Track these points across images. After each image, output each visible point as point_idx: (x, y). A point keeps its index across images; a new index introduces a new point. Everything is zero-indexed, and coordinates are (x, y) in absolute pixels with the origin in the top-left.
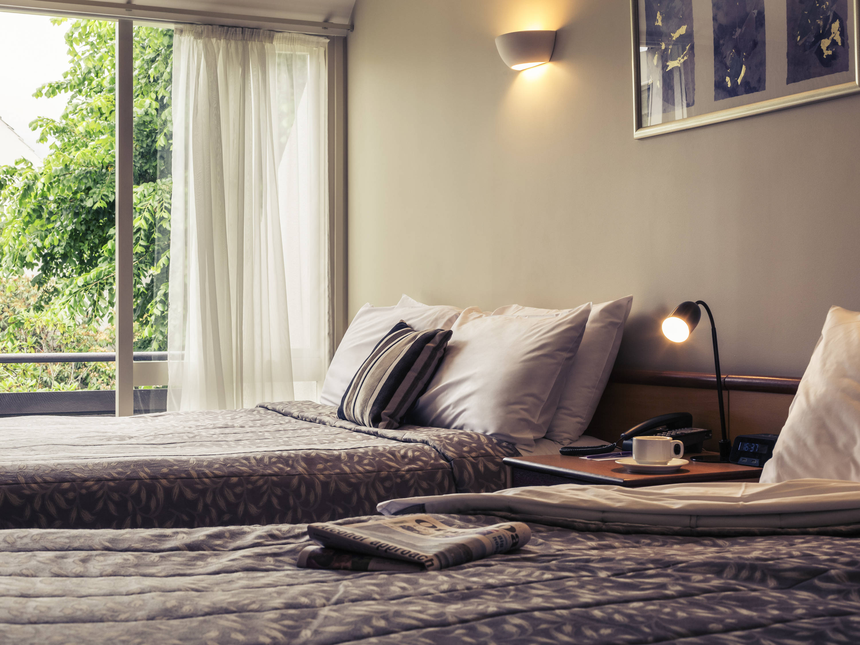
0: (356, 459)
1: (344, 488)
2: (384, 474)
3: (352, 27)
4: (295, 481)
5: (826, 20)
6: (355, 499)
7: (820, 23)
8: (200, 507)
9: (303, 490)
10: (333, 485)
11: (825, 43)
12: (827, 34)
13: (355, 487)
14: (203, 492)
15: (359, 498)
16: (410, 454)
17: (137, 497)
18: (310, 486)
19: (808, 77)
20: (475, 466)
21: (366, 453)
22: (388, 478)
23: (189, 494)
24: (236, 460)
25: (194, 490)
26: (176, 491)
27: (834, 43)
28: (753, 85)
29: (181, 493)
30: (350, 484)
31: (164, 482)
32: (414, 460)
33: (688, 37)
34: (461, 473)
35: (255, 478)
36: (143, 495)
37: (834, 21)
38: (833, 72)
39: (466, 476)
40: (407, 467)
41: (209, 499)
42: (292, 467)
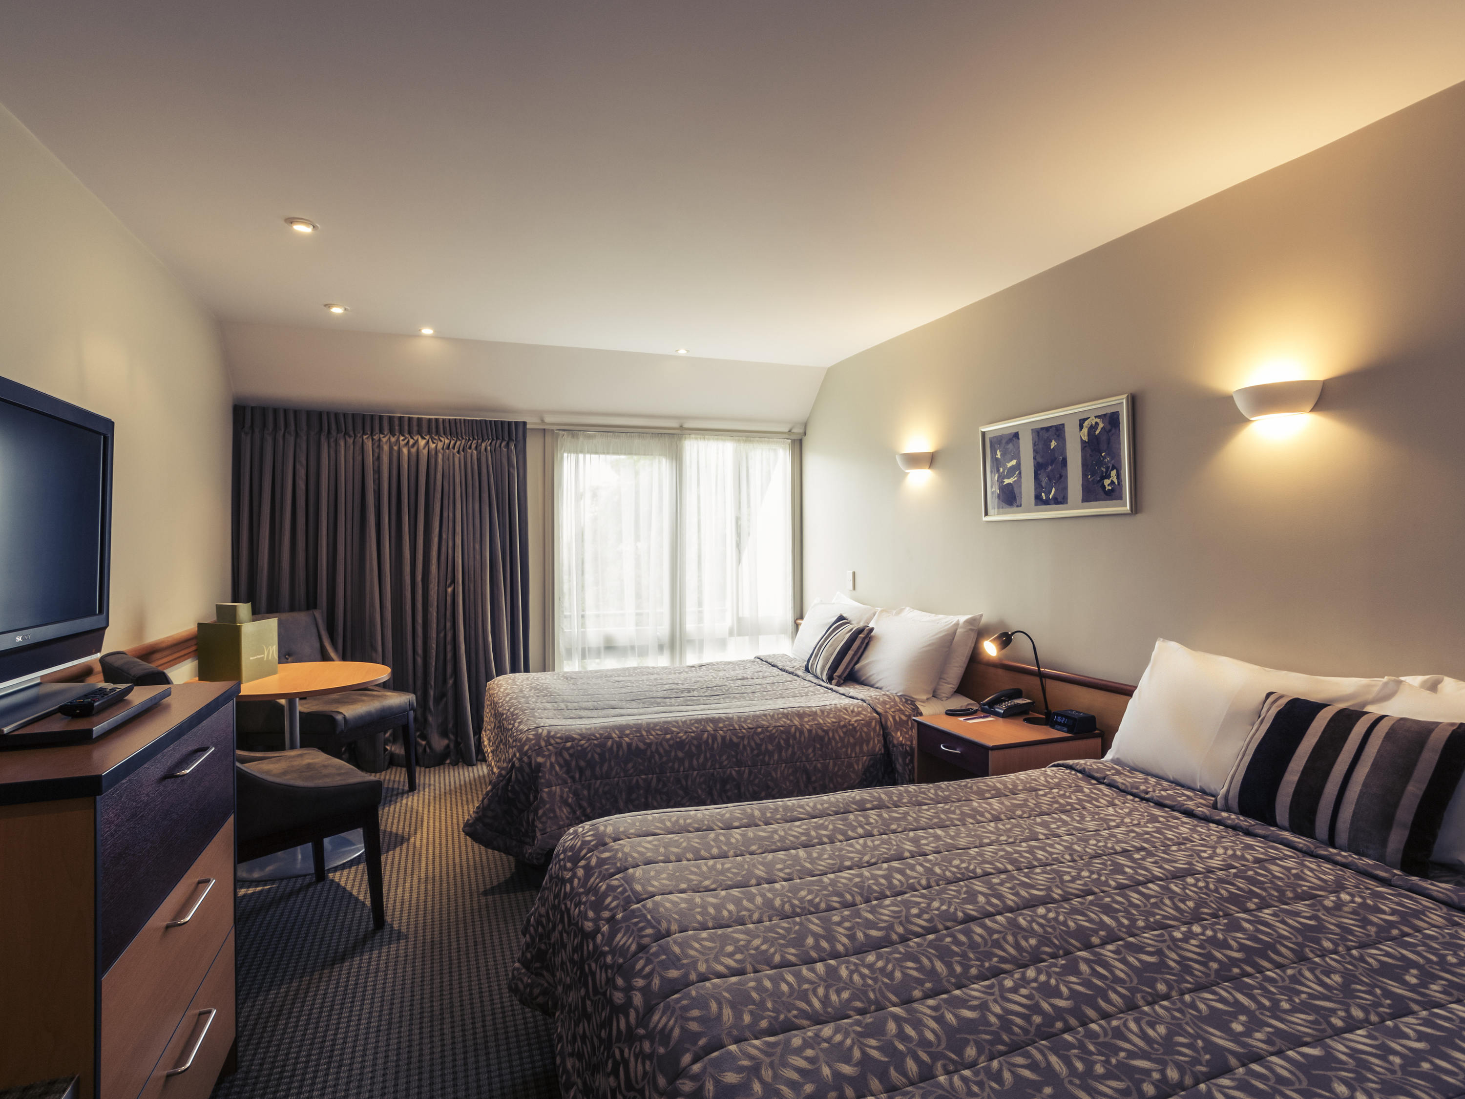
0: (826, 714)
1: (820, 732)
2: (842, 723)
3: (805, 434)
4: (793, 729)
5: (1107, 468)
6: (826, 739)
7: (1104, 470)
8: (741, 747)
9: (798, 735)
10: (814, 731)
11: (1107, 482)
12: (1108, 477)
13: (826, 732)
14: (743, 738)
15: (829, 739)
16: (856, 709)
17: (707, 742)
18: (801, 732)
19: (1096, 500)
20: (894, 718)
21: (831, 710)
22: (844, 726)
23: (735, 739)
24: (759, 716)
25: (738, 737)
26: (728, 738)
27: (1112, 482)
28: (1059, 500)
29: (731, 740)
30: (824, 731)
31: (721, 732)
32: (859, 714)
33: (1018, 467)
34: (886, 722)
35: (770, 729)
36: (710, 741)
37: (1112, 470)
38: (1112, 499)
39: (889, 724)
40: (855, 719)
41: (746, 742)
42: (791, 720)
